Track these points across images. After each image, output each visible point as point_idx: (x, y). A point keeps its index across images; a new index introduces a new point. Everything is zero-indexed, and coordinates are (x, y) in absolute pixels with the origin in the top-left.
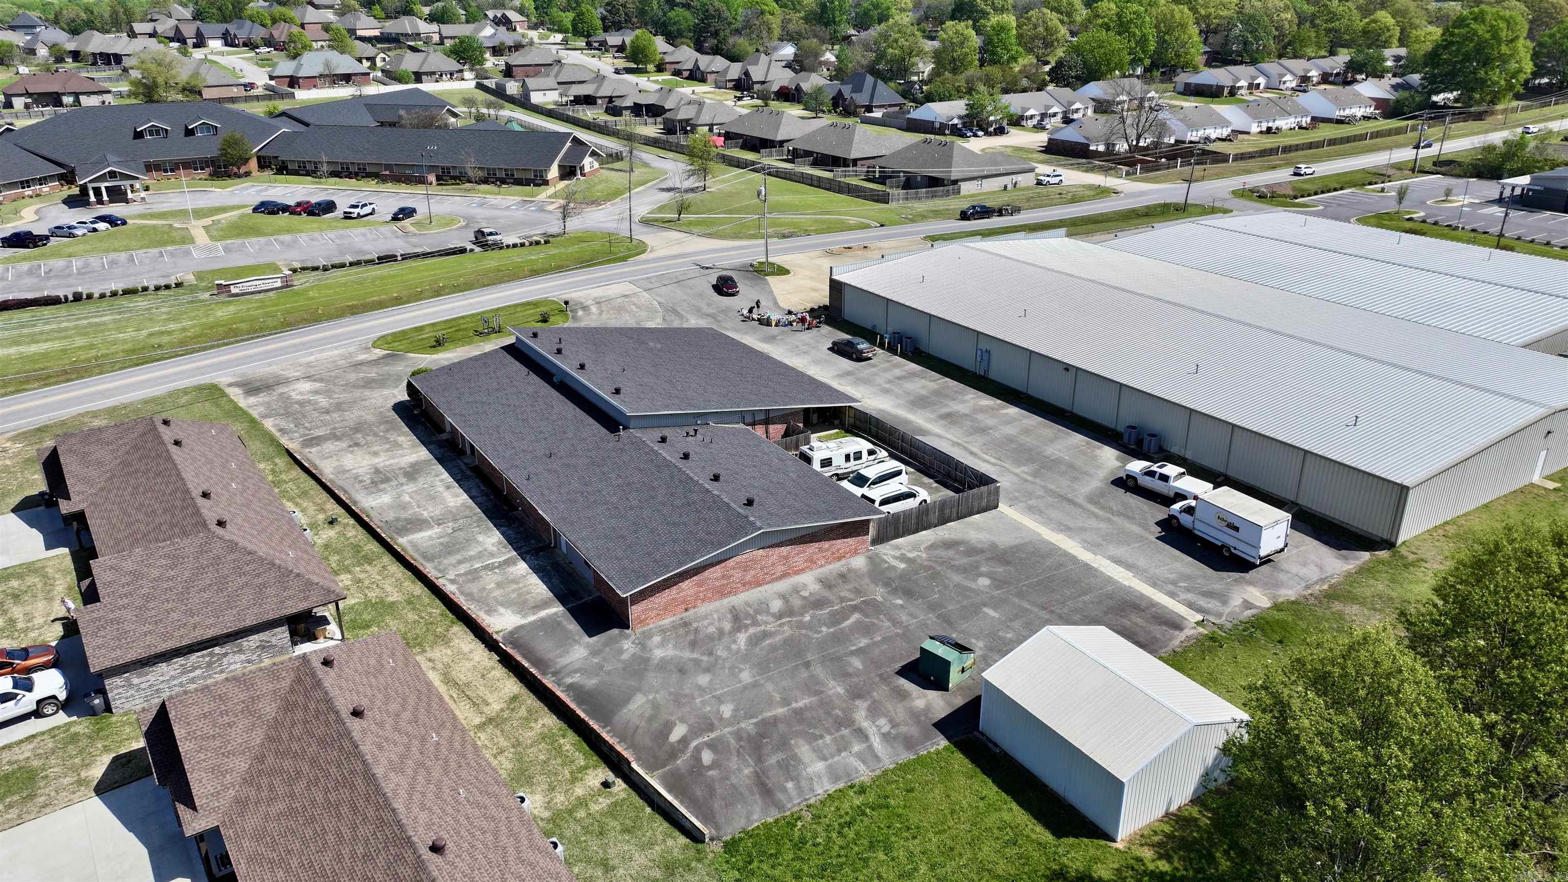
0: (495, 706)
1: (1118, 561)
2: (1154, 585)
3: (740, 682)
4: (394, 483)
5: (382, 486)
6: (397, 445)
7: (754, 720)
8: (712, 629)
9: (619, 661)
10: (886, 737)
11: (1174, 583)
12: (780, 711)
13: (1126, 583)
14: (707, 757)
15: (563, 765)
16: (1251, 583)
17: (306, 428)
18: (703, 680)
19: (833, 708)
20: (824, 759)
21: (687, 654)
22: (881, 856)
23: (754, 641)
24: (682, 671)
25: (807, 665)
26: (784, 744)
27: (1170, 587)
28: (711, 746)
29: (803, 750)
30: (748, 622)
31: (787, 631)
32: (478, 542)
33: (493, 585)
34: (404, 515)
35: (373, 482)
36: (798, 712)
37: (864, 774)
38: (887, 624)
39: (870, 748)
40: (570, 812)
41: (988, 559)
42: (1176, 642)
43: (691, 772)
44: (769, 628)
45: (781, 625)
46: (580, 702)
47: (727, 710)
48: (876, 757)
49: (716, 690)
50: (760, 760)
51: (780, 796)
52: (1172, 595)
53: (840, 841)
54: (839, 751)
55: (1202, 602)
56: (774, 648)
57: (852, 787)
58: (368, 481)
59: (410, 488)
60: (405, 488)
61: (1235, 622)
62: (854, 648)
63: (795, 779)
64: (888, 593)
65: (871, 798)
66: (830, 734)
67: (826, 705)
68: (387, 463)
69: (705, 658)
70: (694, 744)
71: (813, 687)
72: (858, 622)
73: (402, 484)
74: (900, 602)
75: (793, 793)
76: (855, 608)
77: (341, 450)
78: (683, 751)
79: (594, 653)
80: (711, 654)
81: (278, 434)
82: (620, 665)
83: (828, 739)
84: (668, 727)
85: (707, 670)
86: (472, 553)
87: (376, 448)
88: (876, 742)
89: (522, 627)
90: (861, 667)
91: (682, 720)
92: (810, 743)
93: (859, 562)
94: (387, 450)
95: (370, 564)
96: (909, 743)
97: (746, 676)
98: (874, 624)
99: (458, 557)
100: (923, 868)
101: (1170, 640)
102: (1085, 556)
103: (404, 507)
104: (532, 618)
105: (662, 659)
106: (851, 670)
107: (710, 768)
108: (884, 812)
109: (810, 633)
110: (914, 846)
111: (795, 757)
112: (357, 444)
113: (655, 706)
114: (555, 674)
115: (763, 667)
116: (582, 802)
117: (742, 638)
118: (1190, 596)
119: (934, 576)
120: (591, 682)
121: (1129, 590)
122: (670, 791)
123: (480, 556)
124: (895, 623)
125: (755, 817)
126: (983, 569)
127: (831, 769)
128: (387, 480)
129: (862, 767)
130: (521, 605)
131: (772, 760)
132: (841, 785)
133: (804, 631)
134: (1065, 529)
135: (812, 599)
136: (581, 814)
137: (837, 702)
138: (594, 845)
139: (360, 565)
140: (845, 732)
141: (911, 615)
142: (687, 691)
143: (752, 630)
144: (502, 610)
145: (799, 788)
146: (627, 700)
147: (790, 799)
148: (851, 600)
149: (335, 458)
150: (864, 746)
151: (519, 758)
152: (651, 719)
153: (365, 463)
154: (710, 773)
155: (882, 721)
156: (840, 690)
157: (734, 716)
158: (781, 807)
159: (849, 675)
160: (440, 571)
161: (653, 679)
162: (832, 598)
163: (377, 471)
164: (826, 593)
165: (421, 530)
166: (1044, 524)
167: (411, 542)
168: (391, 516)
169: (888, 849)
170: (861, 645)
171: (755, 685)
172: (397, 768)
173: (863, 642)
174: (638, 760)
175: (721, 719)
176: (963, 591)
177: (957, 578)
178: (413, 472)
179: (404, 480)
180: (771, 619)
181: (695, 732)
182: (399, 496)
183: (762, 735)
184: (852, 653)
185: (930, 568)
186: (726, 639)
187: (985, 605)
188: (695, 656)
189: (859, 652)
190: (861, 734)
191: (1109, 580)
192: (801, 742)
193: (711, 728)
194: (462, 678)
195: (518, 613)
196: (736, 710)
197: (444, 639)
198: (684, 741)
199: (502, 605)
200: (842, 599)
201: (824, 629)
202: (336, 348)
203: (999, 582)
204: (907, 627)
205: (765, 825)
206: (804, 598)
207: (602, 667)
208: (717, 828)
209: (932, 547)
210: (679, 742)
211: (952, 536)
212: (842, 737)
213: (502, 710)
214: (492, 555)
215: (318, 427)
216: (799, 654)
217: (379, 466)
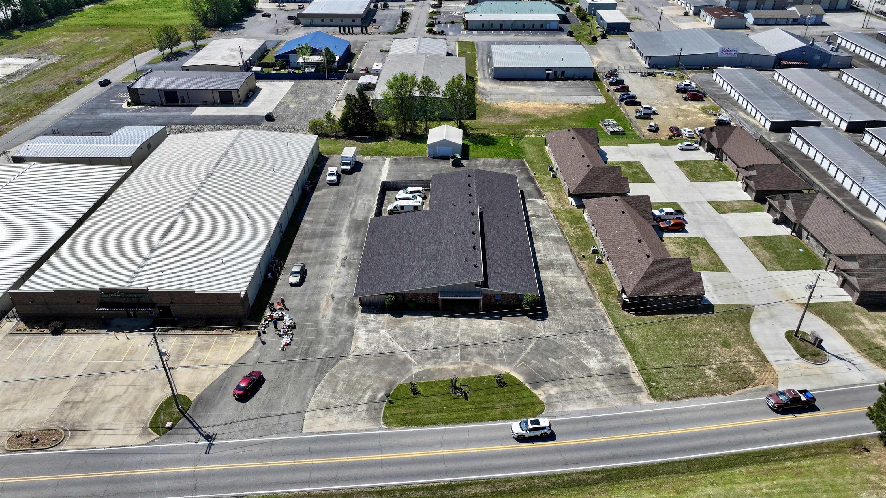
4: (559, 262)
5: (563, 262)
6: (553, 285)
17: (593, 317)
32: (538, 225)
33: (540, 211)
34: (558, 245)
35: (567, 266)
59: (553, 257)
68: (558, 275)
73: (556, 260)
77: (577, 292)
81: (606, 317)
84: (519, 172)
86: (542, 223)
87: (561, 286)
92: (495, 163)
94: (557, 283)
99: (546, 223)
103: (558, 249)
104: (534, 200)
112: (570, 293)
120: (529, 183)
123: (540, 221)
128: (561, 265)
131: (504, 164)
146: (524, 178)
149: (580, 287)
152: (521, 174)
153: (568, 279)
160: (553, 221)
163: (564, 271)
165: (555, 237)
168: (563, 247)
178: (550, 265)
179: (554, 262)
181: (514, 170)
182: (558, 255)
193: (511, 170)
195: (537, 202)
199: (540, 206)
202: (570, 414)
214: (536, 220)
217: (562, 274)
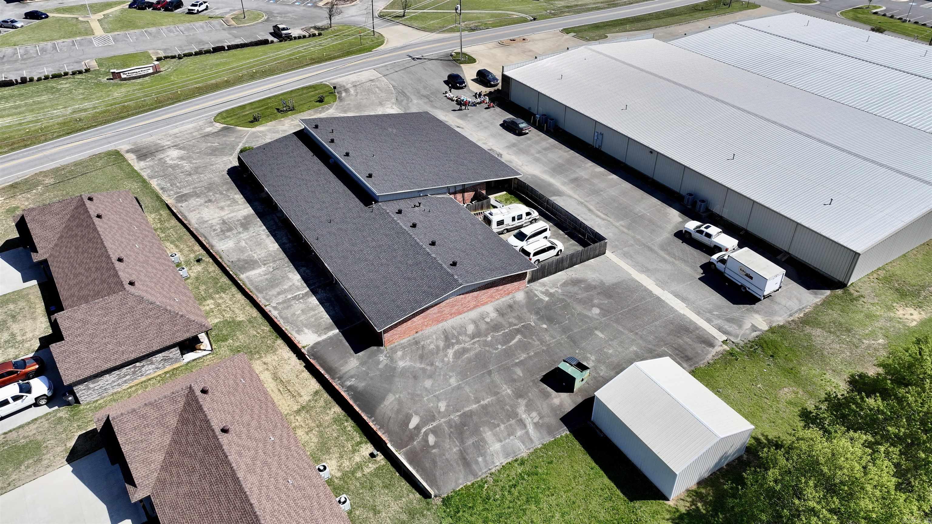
0: (306, 398)
1: (677, 295)
2: (698, 314)
3: (450, 385)
4: (235, 232)
5: (228, 234)
6: (235, 201)
7: (459, 414)
8: (432, 346)
9: (378, 369)
10: (536, 425)
11: (710, 312)
12: (474, 406)
13: (682, 312)
14: (431, 439)
15: (347, 440)
16: (757, 312)
17: (177, 187)
18: (428, 383)
19: (505, 405)
20: (501, 441)
21: (418, 365)
22: (533, 507)
23: (458, 355)
24: (415, 377)
25: (490, 373)
26: (476, 431)
27: (708, 315)
28: (434, 431)
29: (488, 435)
30: (454, 341)
31: (478, 348)
32: (289, 279)
33: (299, 312)
34: (244, 256)
35: (222, 231)
36: (485, 407)
37: (524, 452)
38: (537, 343)
39: (527, 433)
40: (353, 473)
41: (599, 294)
42: (710, 356)
43: (422, 450)
44: (467, 345)
45: (474, 343)
46: (355, 398)
47: (442, 406)
48: (531, 439)
49: (436, 391)
50: (462, 442)
51: (474, 467)
52: (709, 321)
53: (509, 498)
54: (509, 436)
55: (727, 327)
56: (470, 361)
57: (516, 460)
58: (219, 230)
59: (245, 235)
60: (242, 235)
61: (746, 341)
62: (517, 361)
63: (483, 455)
64: (538, 319)
65: (527, 467)
66: (504, 423)
67: (501, 402)
68: (230, 216)
69: (429, 368)
70: (424, 430)
71: (493, 390)
72: (520, 341)
73: (240, 233)
74: (545, 326)
75: (482, 464)
76: (518, 331)
77: (200, 205)
78: (417, 435)
79: (363, 364)
80: (432, 364)
81: (160, 192)
82: (378, 373)
83: (502, 426)
84: (408, 419)
85: (430, 377)
86: (285, 287)
87: (223, 204)
88: (531, 428)
89: (318, 344)
90: (521, 375)
91: (417, 414)
92: (491, 430)
93: (520, 296)
94: (229, 206)
95: (224, 292)
96: (550, 431)
97: (453, 381)
98: (529, 343)
99: (278, 290)
100: (558, 515)
101: (706, 354)
102: (657, 291)
103: (242, 250)
104: (324, 337)
105: (403, 367)
106: (516, 377)
107: (433, 447)
108: (535, 477)
109: (491, 350)
110: (552, 500)
111: (483, 440)
112: (210, 201)
113: (400, 402)
114: (340, 378)
115: (463, 375)
116: (359, 467)
117: (451, 352)
118: (719, 322)
119: (566, 306)
120: (361, 385)
121: (682, 317)
122: (410, 464)
123: (290, 289)
124: (542, 342)
125: (460, 481)
126: (596, 301)
127: (504, 447)
128: (230, 229)
129: (522, 447)
130: (318, 329)
131: (470, 442)
132: (510, 460)
133: (487, 348)
134: (645, 270)
135: (492, 324)
136: (359, 474)
137: (507, 400)
138: (367, 495)
139: (218, 293)
140: (513, 422)
141: (553, 337)
142: (419, 392)
143: (456, 347)
144: (306, 330)
145: (485, 461)
146: (383, 398)
147: (481, 470)
148: (515, 325)
149: (197, 211)
150: (524, 431)
151: (321, 435)
152: (398, 411)
153: (216, 215)
154: (434, 451)
155: (534, 414)
156: (509, 391)
157: (446, 410)
158: (475, 475)
159: (514, 381)
160: (267, 300)
161: (399, 383)
162: (504, 323)
163: (224, 222)
164: (501, 320)
165: (254, 269)
166: (634, 267)
167: (247, 277)
168: (234, 257)
169: (537, 502)
170: (522, 358)
171: (459, 388)
172: (251, 470)
173: (523, 356)
174: (391, 441)
175: (439, 412)
176: (583, 318)
177: (579, 308)
178: (245, 224)
179: (241, 230)
180: (468, 339)
181: (424, 422)
182: (239, 242)
183: (463, 424)
184: (516, 364)
185: (563, 300)
186: (441, 354)
187: (596, 329)
188: (423, 366)
189: (521, 363)
190: (522, 423)
191: (672, 310)
192: (486, 429)
193: (433, 419)
194: (284, 377)
195: (316, 333)
196: (448, 406)
197: (271, 349)
198: (418, 428)
199: (306, 327)
200: (511, 324)
201: (500, 346)
202: (191, 122)
203: (605, 312)
204: (549, 345)
205: (467, 487)
206: (487, 323)
207: (368, 374)
208: (439, 489)
209: (565, 284)
210: (415, 428)
211: (577, 276)
212: (511, 425)
213: (310, 401)
214: (298, 289)
215: (185, 187)
216: (485, 366)
217: (225, 218)
